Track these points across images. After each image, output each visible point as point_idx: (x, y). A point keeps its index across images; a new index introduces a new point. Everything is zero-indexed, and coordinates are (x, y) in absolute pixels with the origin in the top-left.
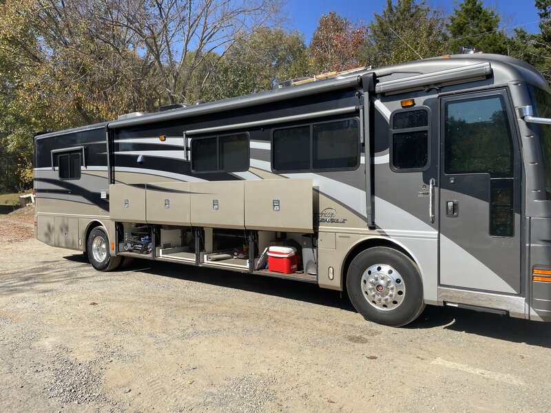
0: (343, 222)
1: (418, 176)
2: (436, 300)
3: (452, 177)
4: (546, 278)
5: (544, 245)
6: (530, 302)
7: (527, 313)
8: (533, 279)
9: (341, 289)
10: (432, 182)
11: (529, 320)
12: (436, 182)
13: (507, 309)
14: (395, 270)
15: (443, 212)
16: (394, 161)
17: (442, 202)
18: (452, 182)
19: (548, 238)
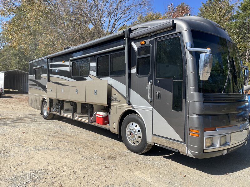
0: (119, 101)
1: (146, 79)
2: (151, 142)
3: (159, 79)
4: (195, 134)
5: (195, 116)
6: (188, 147)
7: (187, 152)
8: (190, 134)
9: (118, 133)
10: (151, 82)
11: (188, 156)
12: (153, 82)
13: (178, 149)
14: (138, 126)
15: (155, 97)
16: (138, 72)
17: (155, 93)
18: (158, 82)
19: (197, 113)
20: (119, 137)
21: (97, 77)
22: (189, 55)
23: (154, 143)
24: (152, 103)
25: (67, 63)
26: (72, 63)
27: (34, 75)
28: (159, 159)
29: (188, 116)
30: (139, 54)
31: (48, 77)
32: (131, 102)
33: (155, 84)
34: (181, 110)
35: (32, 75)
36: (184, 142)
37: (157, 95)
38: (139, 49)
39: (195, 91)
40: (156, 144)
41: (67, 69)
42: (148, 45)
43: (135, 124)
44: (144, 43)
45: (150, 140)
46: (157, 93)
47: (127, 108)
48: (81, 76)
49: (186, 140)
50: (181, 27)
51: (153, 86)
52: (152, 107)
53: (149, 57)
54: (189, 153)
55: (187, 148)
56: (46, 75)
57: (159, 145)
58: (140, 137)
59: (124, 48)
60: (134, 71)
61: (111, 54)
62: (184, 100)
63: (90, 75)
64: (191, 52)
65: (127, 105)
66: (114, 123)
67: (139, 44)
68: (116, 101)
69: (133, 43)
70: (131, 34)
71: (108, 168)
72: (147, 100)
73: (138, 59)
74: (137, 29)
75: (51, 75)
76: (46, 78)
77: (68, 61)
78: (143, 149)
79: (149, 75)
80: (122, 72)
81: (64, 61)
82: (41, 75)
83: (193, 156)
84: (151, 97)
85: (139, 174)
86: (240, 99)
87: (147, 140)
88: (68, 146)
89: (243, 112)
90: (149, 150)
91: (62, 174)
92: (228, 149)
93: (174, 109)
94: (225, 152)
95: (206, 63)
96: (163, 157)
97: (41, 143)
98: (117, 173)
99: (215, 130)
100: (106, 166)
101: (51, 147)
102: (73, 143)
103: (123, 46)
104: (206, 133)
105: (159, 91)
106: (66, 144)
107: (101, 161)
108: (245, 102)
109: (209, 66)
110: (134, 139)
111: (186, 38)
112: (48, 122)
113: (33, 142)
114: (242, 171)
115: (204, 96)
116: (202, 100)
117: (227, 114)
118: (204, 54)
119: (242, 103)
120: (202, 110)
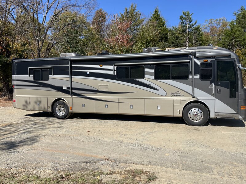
0: (183, 96)
1: (209, 82)
2: (214, 117)
4: (244, 108)
6: (240, 115)
7: (239, 118)
9: (182, 117)
13: (234, 117)
14: (200, 110)
16: (201, 77)
17: (216, 89)
18: (219, 84)
19: (243, 98)
21: (155, 80)
23: (217, 117)
24: (214, 95)
26: (116, 68)
27: (32, 75)
29: (240, 100)
32: (195, 95)
34: (235, 97)
35: (28, 75)
36: (237, 113)
37: (218, 91)
38: (201, 64)
41: (111, 73)
42: (210, 62)
44: (207, 61)
47: (192, 100)
48: (132, 79)
51: (216, 86)
52: (215, 98)
53: (211, 69)
57: (220, 118)
60: (198, 77)
61: (172, 64)
62: (237, 93)
63: (145, 79)
69: (195, 60)
73: (201, 69)
74: (200, 51)
76: (69, 79)
79: (211, 80)
81: (102, 65)
82: (51, 76)
83: (243, 119)
93: (230, 97)
103: (188, 61)
110: (197, 118)
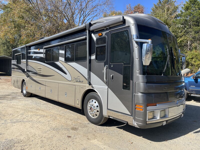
0: (82, 82)
1: (103, 64)
2: (106, 115)
3: (112, 64)
4: (140, 109)
5: (140, 94)
6: (135, 119)
7: (133, 124)
8: (136, 109)
9: (81, 108)
10: (106, 67)
11: (134, 127)
12: (108, 67)
13: (127, 121)
14: (97, 102)
15: (109, 79)
16: (96, 58)
17: (109, 75)
18: (112, 66)
19: (142, 92)
20: (82, 111)
21: (65, 62)
22: (135, 45)
23: (109, 116)
24: (107, 83)
25: (42, 51)
26: (46, 51)
27: (16, 60)
28: (114, 129)
29: (134, 94)
30: (97, 44)
31: (27, 62)
32: (91, 83)
33: (110, 68)
34: (129, 89)
35: (14, 60)
36: (131, 115)
37: (111, 77)
38: (97, 39)
39: (140, 74)
40: (110, 117)
41: (42, 55)
42: (104, 36)
43: (94, 101)
44: (101, 35)
45: (106, 113)
46: (111, 76)
47: (88, 87)
48: (53, 62)
49: (133, 114)
50: (129, 22)
51: (108, 69)
52: (107, 87)
53: (105, 46)
54: (135, 124)
55: (133, 120)
56: (25, 60)
57: (112, 118)
58: (98, 111)
59: (86, 39)
60: (93, 57)
61: (76, 43)
62: (131, 81)
63: (59, 61)
64: (137, 42)
65: (88, 85)
66: (78, 100)
67: (98, 36)
68: (80, 81)
69: (92, 35)
70: (91, 27)
71: (70, 137)
72: (103, 81)
73: (97, 47)
74: (96, 23)
75: (29, 61)
76: (25, 62)
77: (42, 48)
78: (101, 121)
79: (105, 61)
80: (84, 58)
81: (39, 49)
82: (22, 60)
83: (139, 126)
84: (106, 79)
85: (95, 142)
86: (178, 80)
87: (104, 114)
88: (40, 119)
89: (180, 91)
90: (105, 122)
91: (31, 143)
92: (166, 121)
93: (124, 88)
94: (165, 123)
95: (147, 51)
96: (117, 127)
97: (17, 117)
98: (77, 141)
99: (156, 105)
100: (69, 136)
101: (25, 120)
102: (44, 116)
103: (85, 37)
104: (149, 108)
105: (113, 74)
106: (38, 117)
107: (65, 132)
108: (182, 82)
109: (150, 53)
110: (93, 113)
111: (134, 31)
112: (27, 100)
113: (11, 116)
114: (178, 138)
115: (147, 78)
116: (146, 82)
117: (166, 93)
118: (146, 44)
119: (179, 83)
120: (145, 89)
